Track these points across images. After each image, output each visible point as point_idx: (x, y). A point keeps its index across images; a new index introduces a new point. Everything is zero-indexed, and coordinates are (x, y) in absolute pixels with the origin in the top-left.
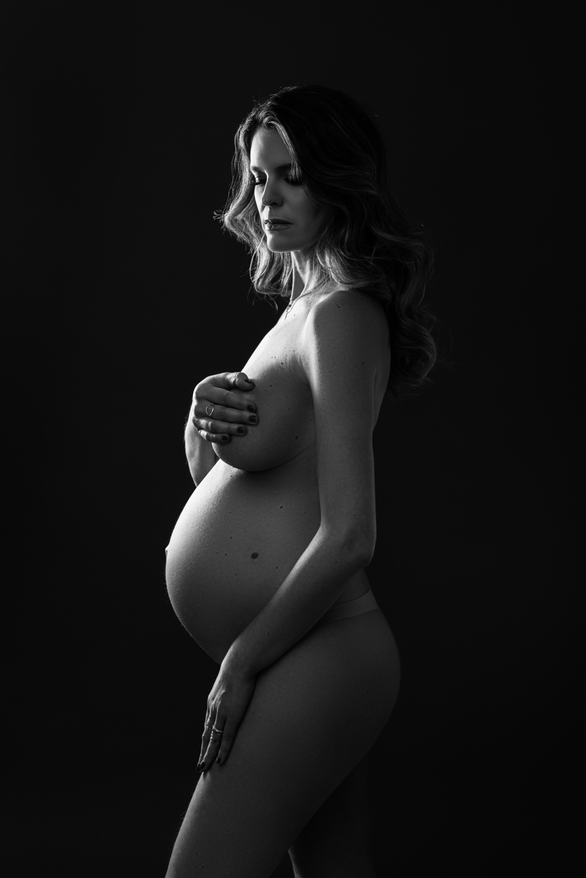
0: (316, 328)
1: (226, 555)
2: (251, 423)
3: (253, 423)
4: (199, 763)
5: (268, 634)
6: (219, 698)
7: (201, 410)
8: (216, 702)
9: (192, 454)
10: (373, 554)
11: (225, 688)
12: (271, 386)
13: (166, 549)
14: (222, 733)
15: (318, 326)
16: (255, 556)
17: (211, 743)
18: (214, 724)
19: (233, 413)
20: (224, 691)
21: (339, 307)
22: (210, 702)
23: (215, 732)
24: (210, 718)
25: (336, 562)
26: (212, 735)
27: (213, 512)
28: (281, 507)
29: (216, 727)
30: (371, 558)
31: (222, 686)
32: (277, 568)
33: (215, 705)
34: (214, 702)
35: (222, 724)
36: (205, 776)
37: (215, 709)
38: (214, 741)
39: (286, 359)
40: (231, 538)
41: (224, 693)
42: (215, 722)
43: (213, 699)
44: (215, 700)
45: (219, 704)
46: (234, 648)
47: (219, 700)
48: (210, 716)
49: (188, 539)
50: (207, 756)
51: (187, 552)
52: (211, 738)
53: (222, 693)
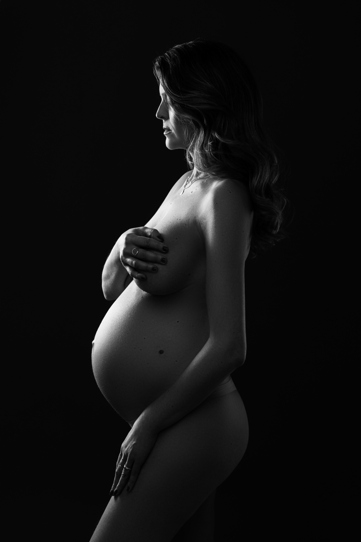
0: (215, 204)
1: (141, 350)
2: (162, 263)
3: (163, 263)
4: (112, 490)
5: (173, 406)
6: (130, 447)
7: (128, 251)
8: (128, 449)
10: (245, 358)
11: (136, 440)
12: (177, 239)
13: (93, 342)
14: (131, 471)
15: (217, 203)
16: (161, 352)
17: (122, 477)
18: (125, 464)
19: (151, 255)
20: (134, 442)
21: (230, 192)
22: (123, 449)
23: (125, 468)
24: (123, 460)
25: (222, 362)
26: (123, 471)
27: (131, 320)
28: (178, 322)
29: (127, 466)
30: (244, 361)
31: (133, 439)
32: (176, 361)
33: (127, 451)
34: (126, 449)
35: (131, 465)
37: (127, 454)
38: (124, 475)
39: (188, 222)
40: (145, 339)
41: (135, 444)
42: (126, 463)
43: (126, 447)
44: (127, 448)
45: (130, 451)
46: (145, 414)
47: (131, 448)
48: (122, 458)
49: (113, 337)
50: (119, 485)
51: (112, 346)
52: (123, 473)
53: (133, 443)
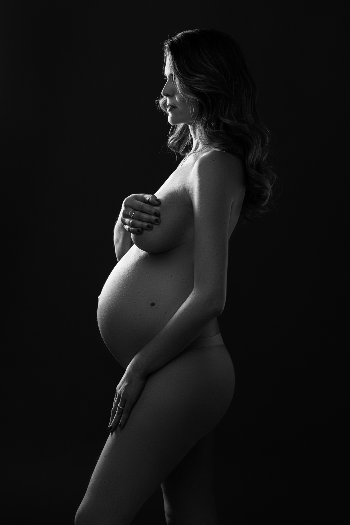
0: (199, 172)
1: (135, 302)
2: (155, 223)
3: (157, 223)
4: (109, 426)
5: (157, 351)
6: (123, 388)
7: (126, 213)
8: (121, 390)
9: (118, 240)
10: (223, 309)
11: (127, 382)
12: (170, 203)
13: (99, 297)
14: (123, 409)
15: (200, 171)
16: (153, 304)
17: (117, 415)
18: (119, 404)
19: (146, 216)
20: (126, 384)
21: (213, 160)
22: (118, 390)
23: (119, 408)
24: (117, 400)
25: (201, 312)
26: (117, 410)
27: (128, 276)
28: (171, 276)
29: (120, 405)
30: (222, 311)
31: (126, 381)
32: (166, 313)
33: (120, 392)
34: (120, 390)
35: (123, 405)
36: (112, 434)
37: (120, 394)
38: (118, 413)
39: (180, 188)
40: (139, 292)
41: (126, 385)
42: (120, 402)
43: (120, 388)
44: (121, 389)
45: (123, 391)
46: (135, 359)
47: (123, 389)
48: (117, 399)
49: (112, 292)
50: (114, 422)
51: (111, 299)
52: (117, 411)
53: (125, 385)
